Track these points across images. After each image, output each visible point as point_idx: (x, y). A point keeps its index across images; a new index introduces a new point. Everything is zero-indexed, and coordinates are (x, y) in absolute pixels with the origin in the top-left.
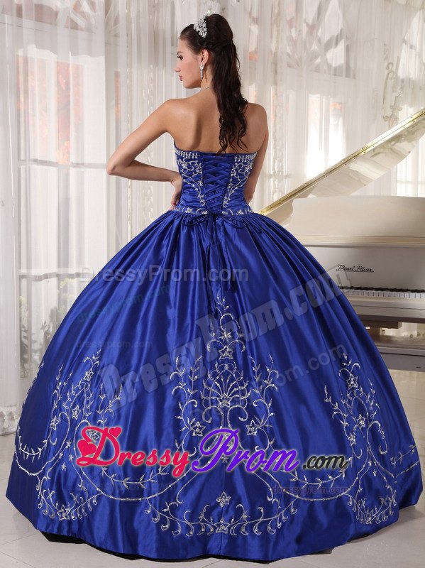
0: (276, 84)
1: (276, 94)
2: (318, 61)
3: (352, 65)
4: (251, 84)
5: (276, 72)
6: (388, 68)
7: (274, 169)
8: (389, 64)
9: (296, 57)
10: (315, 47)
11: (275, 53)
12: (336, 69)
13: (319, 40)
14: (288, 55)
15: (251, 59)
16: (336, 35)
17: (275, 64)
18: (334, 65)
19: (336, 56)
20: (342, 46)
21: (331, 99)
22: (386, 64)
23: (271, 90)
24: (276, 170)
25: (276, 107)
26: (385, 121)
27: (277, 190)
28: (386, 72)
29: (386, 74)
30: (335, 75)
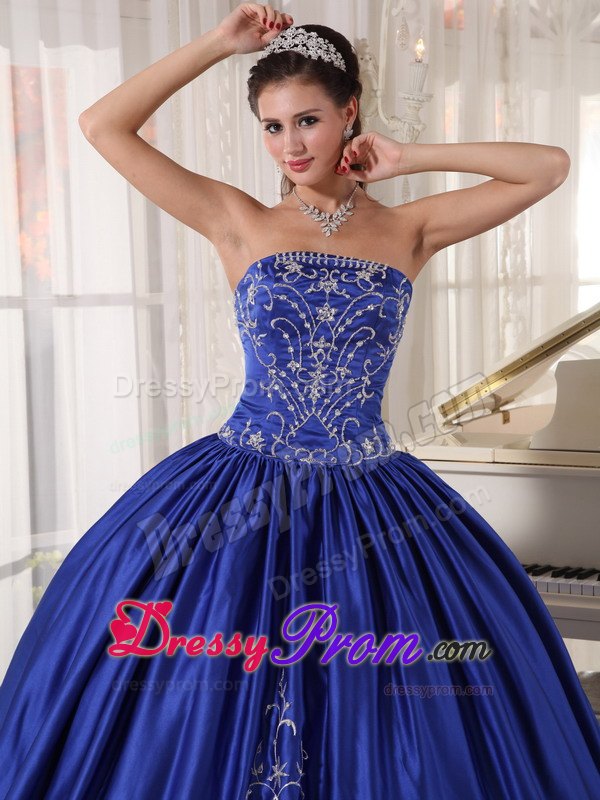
0: (505, 79)
1: (507, 102)
4: (449, 82)
5: (505, 54)
7: (504, 270)
9: (549, 14)
11: (504, 11)
14: (532, 10)
15: (448, 25)
17: (504, 34)
23: (496, 93)
24: (509, 270)
25: (507, 131)
27: (513, 316)
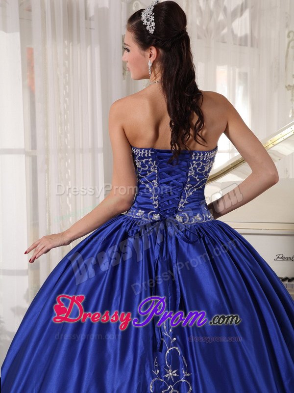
2: (225, 31)
3: (256, 34)
6: (289, 36)
8: (289, 33)
10: (221, 17)
12: (241, 38)
13: (225, 10)
16: (241, 3)
18: (239, 35)
19: (241, 26)
20: (247, 14)
21: (237, 70)
22: (287, 32)
26: (288, 90)
28: (287, 40)
29: (287, 43)
30: (240, 45)
